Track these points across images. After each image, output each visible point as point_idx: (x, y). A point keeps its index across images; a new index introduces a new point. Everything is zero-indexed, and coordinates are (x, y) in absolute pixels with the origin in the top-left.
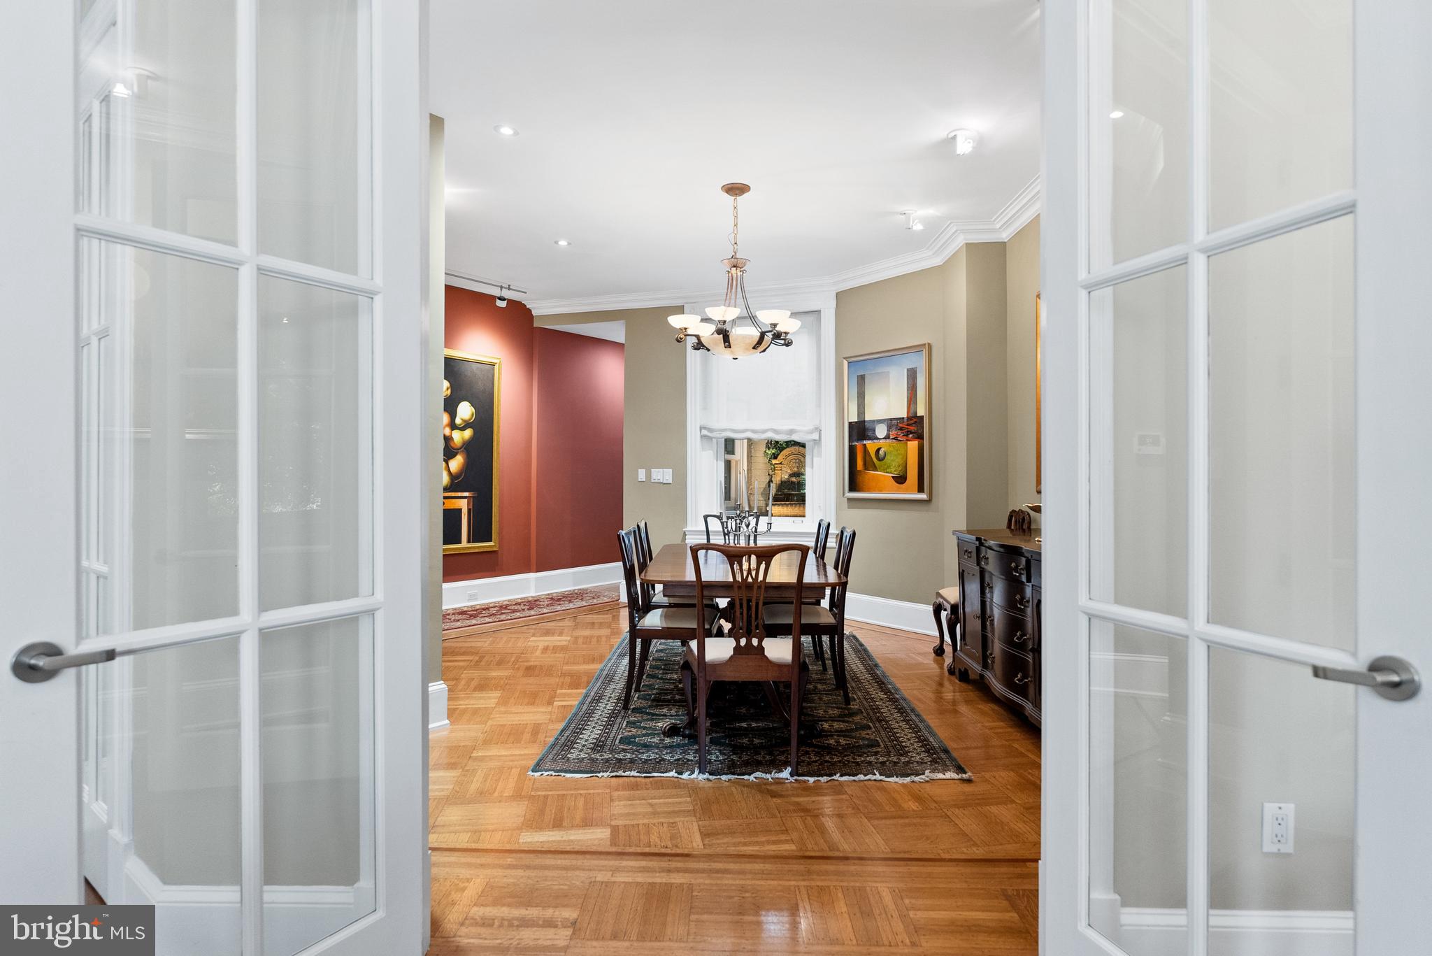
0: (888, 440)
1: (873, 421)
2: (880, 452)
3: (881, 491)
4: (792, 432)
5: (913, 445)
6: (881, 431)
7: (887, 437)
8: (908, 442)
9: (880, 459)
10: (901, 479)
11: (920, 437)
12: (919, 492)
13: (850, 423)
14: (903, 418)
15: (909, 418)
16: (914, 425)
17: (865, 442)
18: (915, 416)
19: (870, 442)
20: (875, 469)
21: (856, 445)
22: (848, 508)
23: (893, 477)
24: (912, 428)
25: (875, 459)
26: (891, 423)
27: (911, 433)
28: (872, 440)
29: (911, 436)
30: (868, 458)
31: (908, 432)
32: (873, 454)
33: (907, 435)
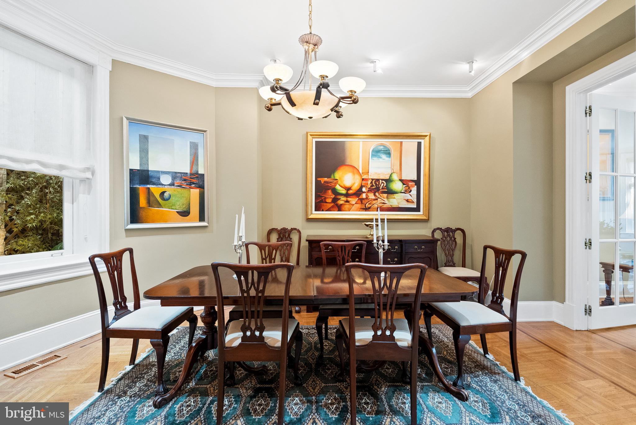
0: (173, 187)
1: (158, 172)
2: (165, 194)
3: (166, 222)
4: (62, 167)
5: (195, 192)
6: (166, 180)
7: (172, 184)
8: (191, 190)
9: (164, 199)
10: (185, 213)
11: (201, 187)
12: (199, 221)
13: (131, 171)
14: (187, 173)
15: (191, 174)
16: (196, 179)
17: (148, 186)
18: (197, 173)
19: (155, 186)
20: (160, 205)
21: (139, 188)
22: (126, 237)
23: (177, 212)
24: (194, 181)
25: (159, 199)
26: (175, 175)
27: (194, 184)
28: (157, 185)
29: (193, 185)
30: (152, 199)
31: (191, 182)
32: (157, 196)
33: (190, 185)
